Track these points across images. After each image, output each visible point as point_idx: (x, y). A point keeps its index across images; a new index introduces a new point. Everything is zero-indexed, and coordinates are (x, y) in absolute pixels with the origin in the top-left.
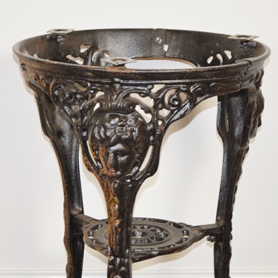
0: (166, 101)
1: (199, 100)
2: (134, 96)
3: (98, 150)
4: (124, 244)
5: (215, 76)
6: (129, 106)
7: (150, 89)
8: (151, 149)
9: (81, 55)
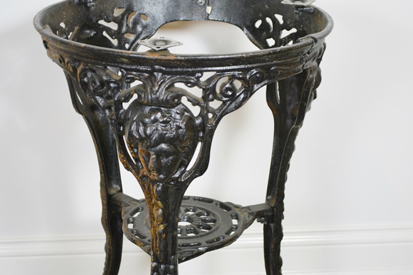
0: (218, 90)
1: (256, 87)
2: (180, 85)
3: (137, 148)
4: (170, 249)
5: (276, 58)
6: (174, 98)
7: (199, 78)
8: (199, 145)
9: (115, 20)
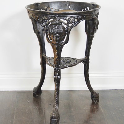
0: (71, 21)
1: (80, 21)
2: (62, 20)
3: (51, 36)
4: (59, 63)
5: (85, 14)
6: (60, 23)
7: (66, 18)
8: (66, 35)
9: (45, 10)
